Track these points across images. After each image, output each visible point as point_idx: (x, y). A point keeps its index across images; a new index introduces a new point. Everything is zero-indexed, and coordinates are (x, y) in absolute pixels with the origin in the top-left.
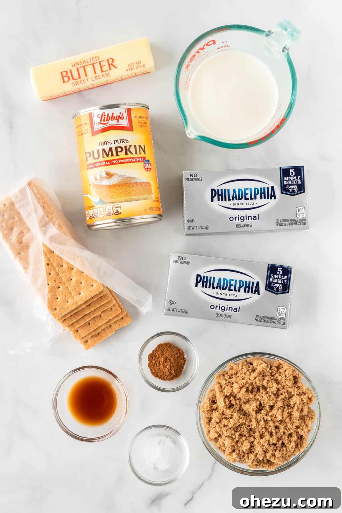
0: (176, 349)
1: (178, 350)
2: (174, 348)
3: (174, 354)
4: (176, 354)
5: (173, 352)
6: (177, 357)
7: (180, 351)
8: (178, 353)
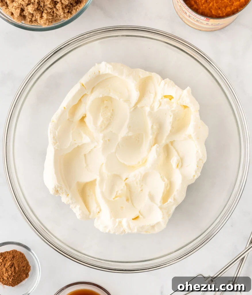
0: (25, 262)
1: (27, 264)
2: (25, 261)
3: (21, 265)
4: (23, 267)
5: (22, 263)
6: (22, 269)
7: (28, 266)
8: (26, 266)
